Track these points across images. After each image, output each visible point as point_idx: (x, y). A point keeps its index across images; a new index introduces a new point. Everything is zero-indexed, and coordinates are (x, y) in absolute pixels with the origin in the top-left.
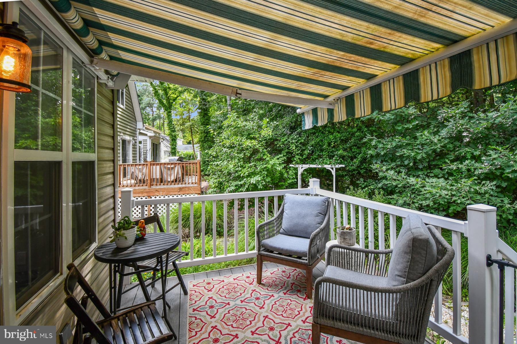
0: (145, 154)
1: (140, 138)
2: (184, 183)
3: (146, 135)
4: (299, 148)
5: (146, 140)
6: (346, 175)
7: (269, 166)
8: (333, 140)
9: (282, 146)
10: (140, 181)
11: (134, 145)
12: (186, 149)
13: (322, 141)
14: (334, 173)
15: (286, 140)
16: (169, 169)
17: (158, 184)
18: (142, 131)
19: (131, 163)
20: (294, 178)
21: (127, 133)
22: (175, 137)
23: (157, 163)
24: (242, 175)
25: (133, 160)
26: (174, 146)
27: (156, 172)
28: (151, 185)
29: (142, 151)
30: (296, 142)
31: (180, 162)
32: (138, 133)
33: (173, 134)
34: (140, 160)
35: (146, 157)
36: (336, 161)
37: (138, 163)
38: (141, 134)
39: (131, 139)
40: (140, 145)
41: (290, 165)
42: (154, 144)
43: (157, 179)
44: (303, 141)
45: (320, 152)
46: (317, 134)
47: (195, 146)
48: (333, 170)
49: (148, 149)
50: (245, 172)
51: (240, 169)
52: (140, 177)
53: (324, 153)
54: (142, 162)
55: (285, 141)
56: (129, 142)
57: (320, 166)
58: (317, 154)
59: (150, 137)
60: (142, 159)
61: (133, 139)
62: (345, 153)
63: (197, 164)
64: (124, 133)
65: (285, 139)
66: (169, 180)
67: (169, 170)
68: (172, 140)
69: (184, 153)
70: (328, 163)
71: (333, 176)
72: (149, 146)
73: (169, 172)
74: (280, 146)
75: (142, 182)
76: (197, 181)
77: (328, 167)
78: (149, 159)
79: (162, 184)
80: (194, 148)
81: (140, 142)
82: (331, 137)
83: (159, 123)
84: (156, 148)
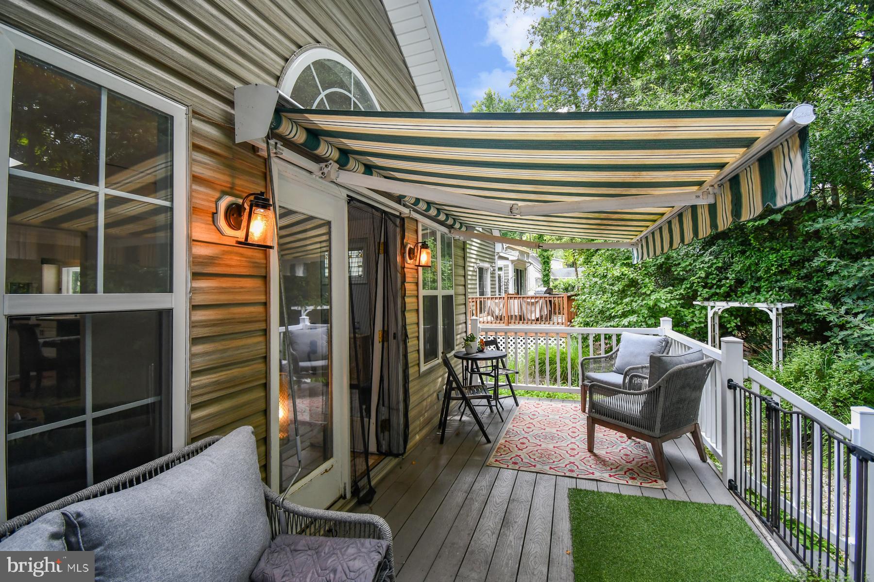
0: (507, 284)
1: (500, 263)
2: (551, 323)
3: (507, 259)
4: (714, 276)
5: (507, 266)
6: (803, 321)
7: (651, 303)
8: (775, 261)
9: (681, 273)
10: (497, 317)
11: (493, 273)
12: (568, 274)
13: (757, 264)
14: (773, 316)
15: (690, 264)
16: (528, 303)
17: (517, 322)
18: (502, 254)
19: (489, 296)
20: (700, 322)
21: (486, 259)
22: (548, 258)
23: (523, 296)
24: (613, 314)
25: (492, 292)
26: (547, 272)
27: (515, 306)
28: (509, 323)
29: (503, 280)
30: (708, 267)
31: (547, 295)
32: (496, 257)
33: (545, 254)
34: (500, 291)
35: (508, 288)
36: (778, 297)
37: (497, 296)
38: (501, 258)
39: (489, 266)
40: (499, 272)
41: (694, 303)
42: (517, 270)
43: (516, 316)
44: (720, 265)
45: (755, 283)
46: (748, 253)
47: (580, 270)
48: (771, 311)
49: (510, 278)
50: (620, 309)
51: (613, 306)
52: (497, 313)
53: (763, 284)
54: (503, 295)
55: (688, 265)
56: (487, 270)
57: (746, 305)
58: (749, 285)
59: (512, 262)
60: (503, 291)
61: (491, 266)
62: (801, 284)
63: (564, 298)
64: (480, 260)
65: (687, 263)
66: (533, 318)
67: (529, 305)
68: (544, 263)
69: (564, 281)
70: (763, 299)
71: (771, 321)
72: (511, 274)
73: (529, 307)
74: (678, 274)
75: (500, 318)
76: (564, 321)
77: (762, 306)
78: (512, 290)
79: (521, 322)
80: (577, 274)
81: (500, 269)
82: (773, 257)
83: (529, 237)
84: (520, 275)
